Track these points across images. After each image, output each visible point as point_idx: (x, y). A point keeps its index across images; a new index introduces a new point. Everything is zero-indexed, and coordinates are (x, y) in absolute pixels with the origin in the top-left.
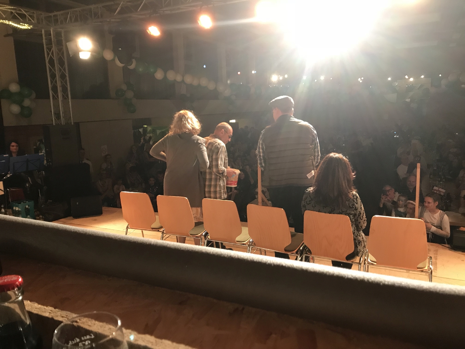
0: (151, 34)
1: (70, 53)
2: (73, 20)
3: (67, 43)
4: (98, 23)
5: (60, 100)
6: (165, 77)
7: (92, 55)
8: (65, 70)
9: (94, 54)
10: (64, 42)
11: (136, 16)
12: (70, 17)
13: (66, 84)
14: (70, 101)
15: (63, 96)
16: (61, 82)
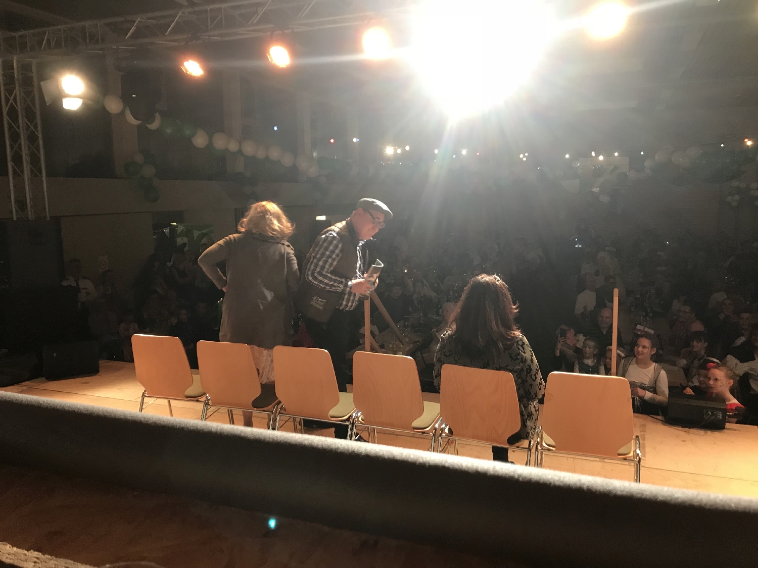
0: (188, 72)
1: (46, 99)
2: (53, 44)
3: (42, 83)
4: (97, 52)
5: (26, 179)
6: (210, 145)
7: (84, 104)
8: (36, 127)
9: (90, 102)
10: (35, 80)
11: (163, 42)
12: (48, 40)
13: (39, 151)
14: (44, 179)
15: (32, 171)
16: (29, 148)
